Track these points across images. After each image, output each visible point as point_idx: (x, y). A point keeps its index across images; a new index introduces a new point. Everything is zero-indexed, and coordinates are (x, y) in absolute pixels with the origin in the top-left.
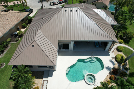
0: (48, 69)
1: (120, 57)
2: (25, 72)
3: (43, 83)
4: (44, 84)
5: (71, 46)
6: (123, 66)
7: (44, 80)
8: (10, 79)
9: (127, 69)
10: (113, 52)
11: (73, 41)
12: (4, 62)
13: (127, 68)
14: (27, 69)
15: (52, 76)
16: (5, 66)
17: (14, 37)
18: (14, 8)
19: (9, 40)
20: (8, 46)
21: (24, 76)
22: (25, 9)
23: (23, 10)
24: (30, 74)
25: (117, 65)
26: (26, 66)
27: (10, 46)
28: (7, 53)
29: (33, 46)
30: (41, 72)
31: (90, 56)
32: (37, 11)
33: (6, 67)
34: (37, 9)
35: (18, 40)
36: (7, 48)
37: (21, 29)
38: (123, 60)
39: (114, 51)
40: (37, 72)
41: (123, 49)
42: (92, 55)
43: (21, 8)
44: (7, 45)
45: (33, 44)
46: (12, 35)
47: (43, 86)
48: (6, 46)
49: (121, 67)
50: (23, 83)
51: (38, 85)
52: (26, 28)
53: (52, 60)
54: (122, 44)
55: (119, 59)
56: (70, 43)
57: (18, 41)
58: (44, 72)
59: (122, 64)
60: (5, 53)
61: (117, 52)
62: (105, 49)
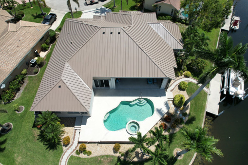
0: (80, 115)
1: (179, 99)
2: (52, 120)
3: (75, 132)
4: (76, 134)
5: (112, 84)
6: (181, 111)
7: (75, 128)
8: (33, 127)
9: (185, 115)
10: (171, 91)
11: (113, 78)
12: (22, 104)
13: (186, 113)
14: (53, 116)
15: (85, 124)
16: (25, 110)
17: (31, 66)
18: (24, 11)
19: (24, 72)
20: (24, 81)
21: (52, 125)
22: (44, 13)
23: (39, 15)
24: (59, 121)
25: (174, 110)
26: (53, 112)
27: (26, 81)
28: (24, 92)
29: (60, 87)
30: (72, 118)
31: (138, 97)
32: (64, 18)
33: (26, 112)
34: (63, 12)
35: (38, 71)
36: (23, 84)
37: (40, 52)
38: (183, 102)
39: (174, 89)
40: (67, 118)
41: (186, 87)
42: (141, 96)
43: (36, 11)
44: (23, 79)
45: (60, 85)
46: (28, 63)
47: (75, 135)
48: (22, 82)
49: (179, 113)
50: (50, 133)
51: (68, 135)
52: (47, 50)
53: (84, 104)
54: (188, 77)
55: (177, 102)
56: (110, 80)
57: (37, 73)
58: (75, 118)
59: (180, 107)
60: (21, 91)
61: (179, 90)
62: (160, 87)
